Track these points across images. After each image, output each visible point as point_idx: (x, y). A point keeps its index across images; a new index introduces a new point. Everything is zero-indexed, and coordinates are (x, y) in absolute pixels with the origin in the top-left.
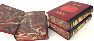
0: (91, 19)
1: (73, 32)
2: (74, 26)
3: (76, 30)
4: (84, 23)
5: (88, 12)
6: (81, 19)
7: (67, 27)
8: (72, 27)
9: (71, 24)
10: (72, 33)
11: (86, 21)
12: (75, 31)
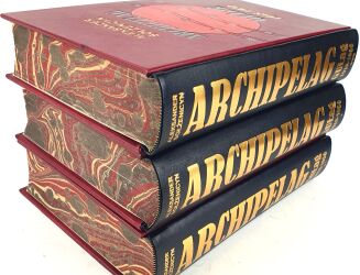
0: (322, 167)
1: (188, 243)
2: (196, 197)
3: (211, 226)
4: (272, 186)
5: (308, 116)
6: (252, 157)
7: (141, 197)
8: (173, 206)
9: (173, 181)
10: (180, 248)
11: (294, 173)
12: (202, 232)
